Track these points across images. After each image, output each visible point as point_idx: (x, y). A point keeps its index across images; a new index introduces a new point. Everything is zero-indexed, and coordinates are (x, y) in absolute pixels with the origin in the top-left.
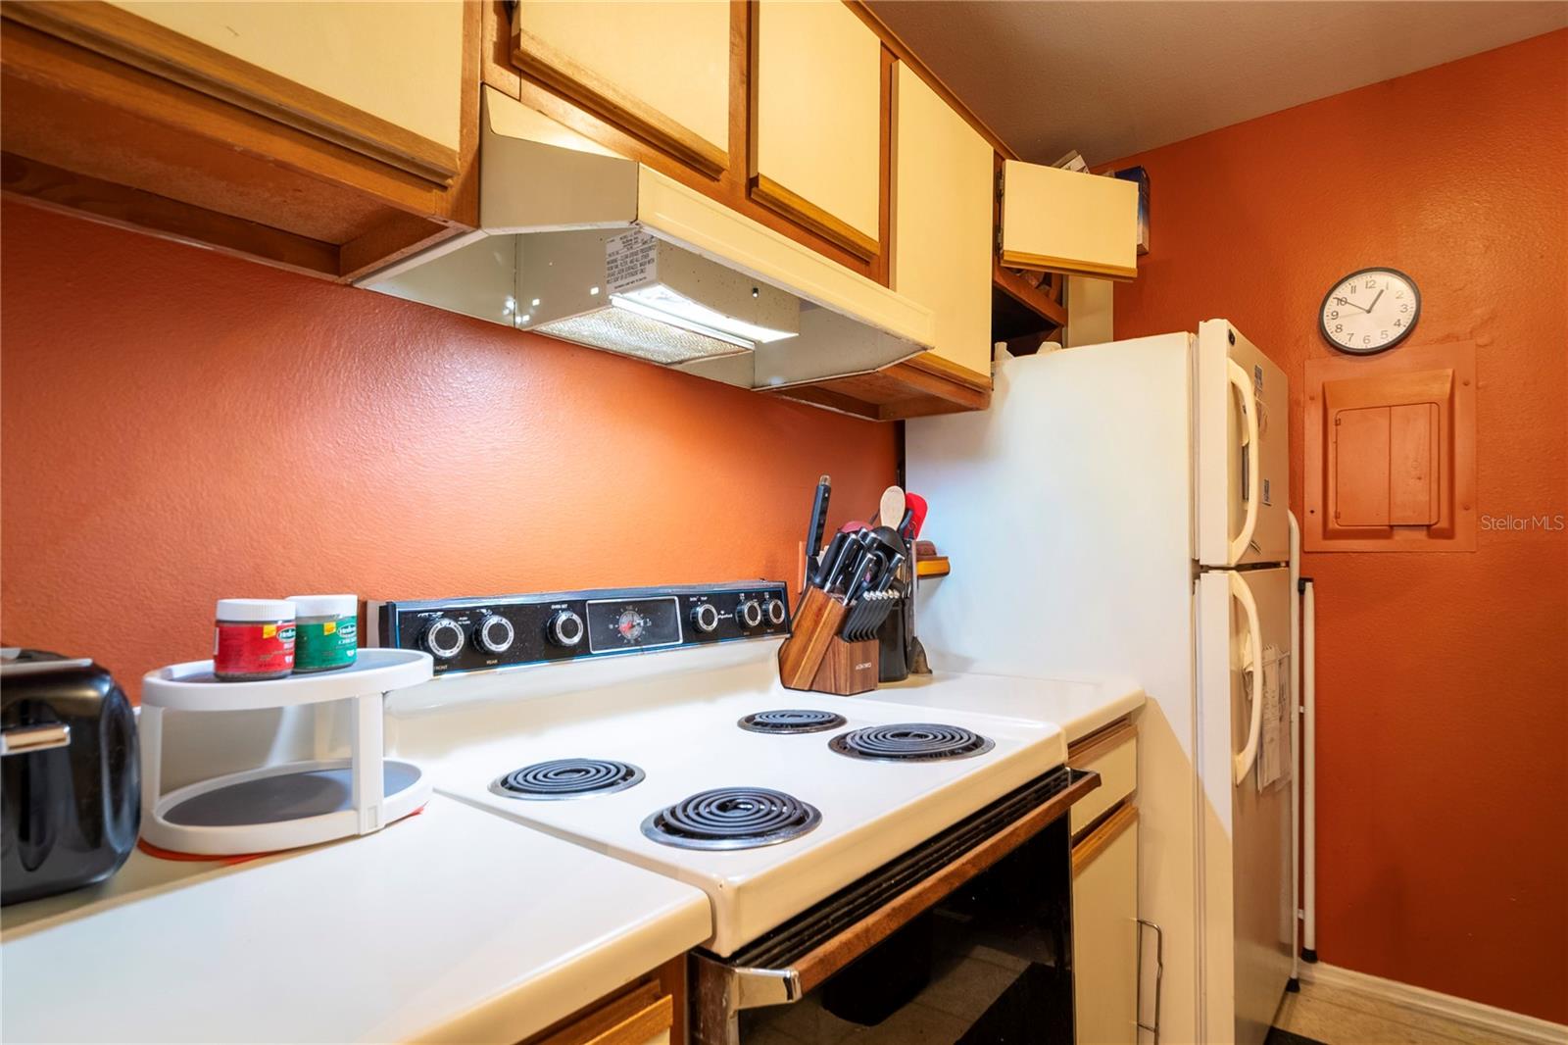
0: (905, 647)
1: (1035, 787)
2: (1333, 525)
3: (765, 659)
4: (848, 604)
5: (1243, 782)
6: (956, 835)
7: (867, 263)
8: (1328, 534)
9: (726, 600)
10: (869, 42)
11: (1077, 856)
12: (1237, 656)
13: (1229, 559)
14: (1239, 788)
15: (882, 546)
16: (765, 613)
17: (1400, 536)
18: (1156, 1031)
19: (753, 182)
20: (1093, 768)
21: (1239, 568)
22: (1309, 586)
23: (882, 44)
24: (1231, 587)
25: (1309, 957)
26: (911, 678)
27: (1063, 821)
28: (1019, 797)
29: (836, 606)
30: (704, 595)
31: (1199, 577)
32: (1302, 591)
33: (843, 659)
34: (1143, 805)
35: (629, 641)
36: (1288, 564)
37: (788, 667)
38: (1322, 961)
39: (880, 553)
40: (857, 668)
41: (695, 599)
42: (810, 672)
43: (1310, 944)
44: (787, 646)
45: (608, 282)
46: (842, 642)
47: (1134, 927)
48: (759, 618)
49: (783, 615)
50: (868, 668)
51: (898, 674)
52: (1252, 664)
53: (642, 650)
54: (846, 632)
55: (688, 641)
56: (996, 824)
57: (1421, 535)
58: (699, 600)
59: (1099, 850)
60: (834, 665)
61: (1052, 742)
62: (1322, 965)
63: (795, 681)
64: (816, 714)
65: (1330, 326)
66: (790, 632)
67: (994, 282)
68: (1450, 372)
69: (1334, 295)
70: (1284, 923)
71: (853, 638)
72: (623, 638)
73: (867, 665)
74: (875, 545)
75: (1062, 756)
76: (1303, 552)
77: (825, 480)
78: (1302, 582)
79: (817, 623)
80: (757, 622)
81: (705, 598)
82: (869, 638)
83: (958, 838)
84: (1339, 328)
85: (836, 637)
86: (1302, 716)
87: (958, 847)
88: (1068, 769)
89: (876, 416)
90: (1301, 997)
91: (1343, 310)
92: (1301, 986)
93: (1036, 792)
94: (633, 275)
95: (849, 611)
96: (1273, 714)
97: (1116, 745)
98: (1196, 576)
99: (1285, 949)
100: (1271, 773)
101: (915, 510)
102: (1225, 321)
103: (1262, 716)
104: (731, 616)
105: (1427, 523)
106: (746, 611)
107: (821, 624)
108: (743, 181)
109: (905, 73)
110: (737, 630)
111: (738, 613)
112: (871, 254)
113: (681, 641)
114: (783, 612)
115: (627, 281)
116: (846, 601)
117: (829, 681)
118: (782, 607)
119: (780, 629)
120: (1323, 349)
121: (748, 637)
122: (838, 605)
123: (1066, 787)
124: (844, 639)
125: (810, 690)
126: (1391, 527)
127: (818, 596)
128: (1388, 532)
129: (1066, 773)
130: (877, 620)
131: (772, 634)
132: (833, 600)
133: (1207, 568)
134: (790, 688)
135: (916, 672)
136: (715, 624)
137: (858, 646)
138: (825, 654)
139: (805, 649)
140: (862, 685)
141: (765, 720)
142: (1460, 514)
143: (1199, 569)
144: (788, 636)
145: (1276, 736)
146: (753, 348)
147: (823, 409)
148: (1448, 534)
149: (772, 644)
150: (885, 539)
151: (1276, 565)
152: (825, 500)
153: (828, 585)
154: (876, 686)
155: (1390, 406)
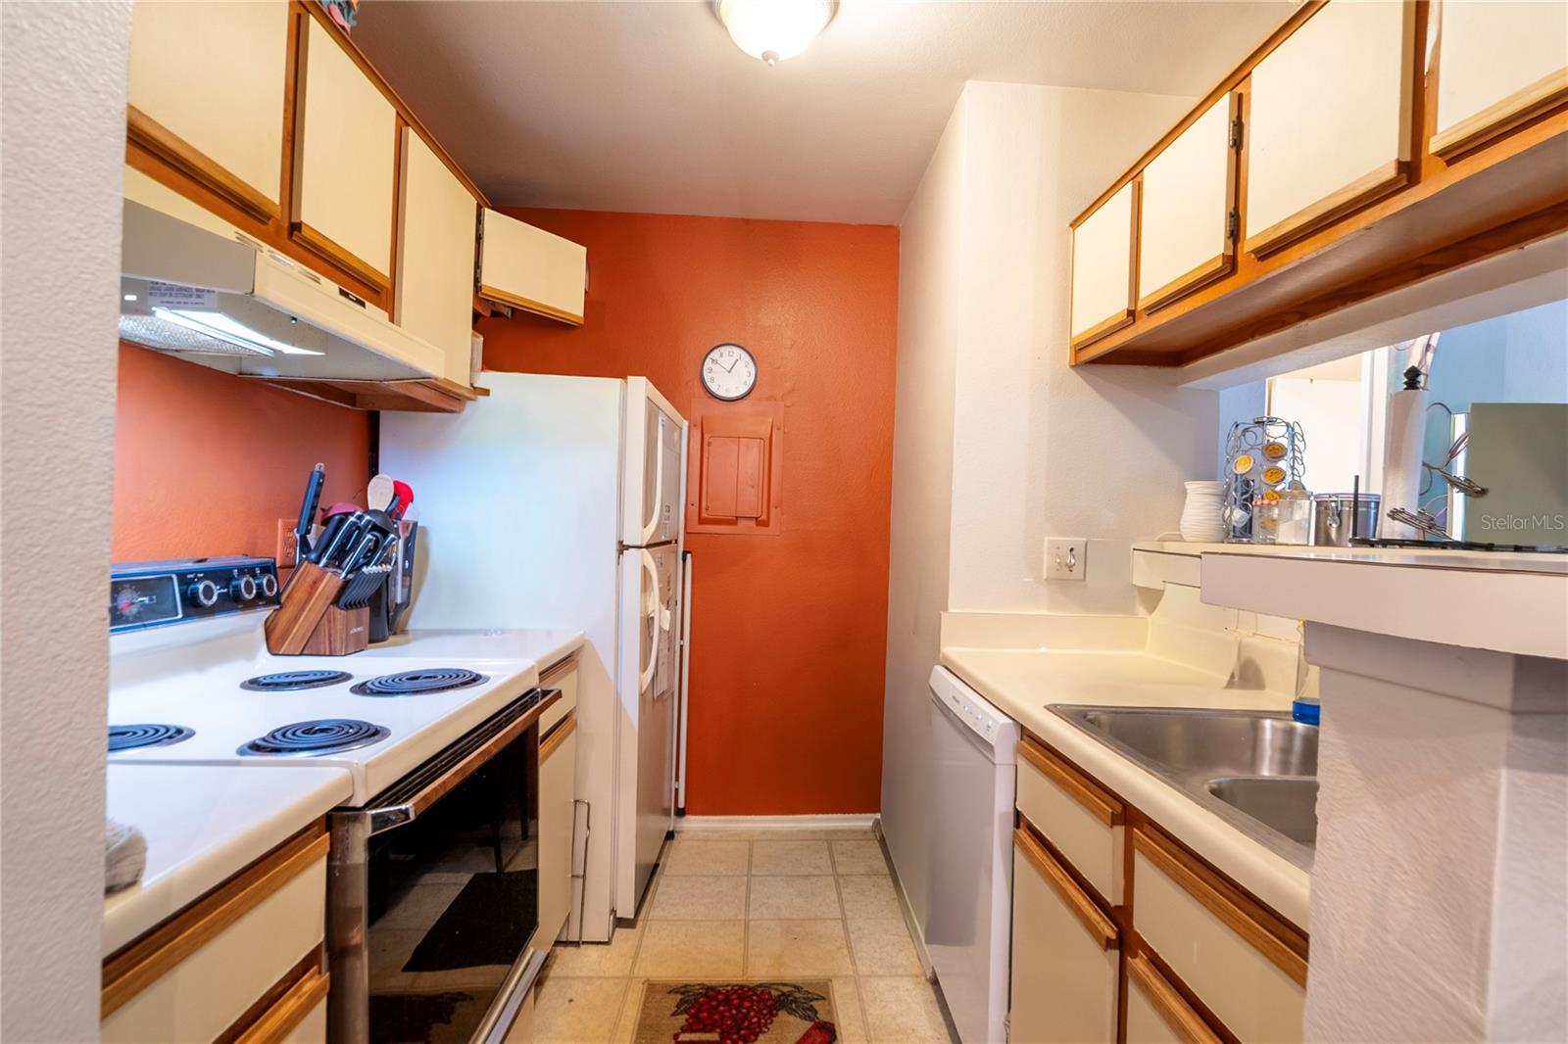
0: (388, 612)
1: (520, 703)
2: (704, 515)
3: (252, 630)
4: (345, 577)
5: (645, 692)
6: (476, 734)
7: (378, 292)
8: (702, 521)
9: (222, 576)
10: (388, 112)
11: (542, 750)
12: (645, 607)
13: (642, 538)
14: (642, 695)
15: (375, 528)
16: (259, 586)
17: (742, 523)
18: (584, 877)
19: (296, 227)
20: (556, 687)
21: (648, 546)
22: (689, 556)
23: (398, 113)
24: (642, 559)
25: (681, 813)
26: (392, 639)
27: (535, 726)
28: (511, 709)
29: (333, 579)
30: (201, 572)
31: (622, 553)
32: (684, 560)
33: (339, 625)
34: (578, 716)
35: (127, 617)
36: (676, 541)
37: (275, 636)
38: (689, 814)
39: (376, 533)
40: (352, 632)
41: (192, 576)
42: (303, 638)
43: (681, 805)
44: (275, 616)
45: (151, 294)
46: (339, 610)
47: (573, 804)
48: (254, 591)
49: (275, 589)
50: (360, 632)
51: (380, 637)
52: (653, 611)
53: (145, 626)
54: (342, 601)
55: (186, 616)
56: (498, 727)
57: (752, 523)
58: (196, 577)
59: (554, 749)
60: (330, 630)
61: (530, 671)
62: (689, 817)
63: (285, 646)
64: (315, 673)
65: (707, 377)
66: (279, 603)
67: (474, 309)
68: (771, 420)
69: (710, 356)
70: (667, 789)
71: (348, 606)
72: (122, 615)
73: (359, 629)
74: (370, 526)
75: (533, 682)
76: (686, 533)
77: (319, 467)
78: (685, 553)
79: (311, 594)
80: (253, 596)
81: (201, 575)
82: (361, 606)
83: (478, 736)
84: (712, 380)
85: (331, 606)
86: (681, 646)
87: (477, 742)
88: (539, 690)
89: (354, 405)
90: (675, 842)
91: (715, 367)
92: (676, 835)
93: (520, 706)
94: (184, 296)
95: (346, 583)
96: (664, 646)
97: (566, 674)
98: (621, 552)
99: (666, 812)
100: (661, 687)
101: (403, 495)
102: (644, 378)
103: (659, 646)
104: (226, 590)
105: (755, 516)
106: (243, 585)
107: (316, 595)
108: (286, 225)
109: (414, 139)
110: (233, 602)
111: (234, 587)
112: (382, 287)
113: (180, 616)
114: (276, 585)
115: (178, 300)
116: (344, 575)
117: (322, 646)
118: (274, 580)
119: (270, 601)
120: (702, 393)
121: (242, 609)
122: (335, 578)
123: (537, 702)
124: (339, 608)
125: (301, 655)
126: (737, 517)
127: (314, 570)
128: (734, 521)
129: (538, 693)
130: (369, 591)
131: (264, 606)
132: (329, 574)
133: (628, 547)
134: (276, 655)
135: (395, 634)
136: (215, 598)
137: (353, 612)
138: (320, 620)
139: (296, 618)
140: (356, 647)
141: (268, 681)
142: (773, 511)
143: (622, 548)
144: (277, 607)
145: (666, 660)
146: (273, 355)
147: (305, 396)
148: (765, 524)
149: (263, 614)
150: (378, 521)
151: (669, 542)
152: (320, 485)
153: (324, 561)
154: (366, 646)
155: (739, 438)
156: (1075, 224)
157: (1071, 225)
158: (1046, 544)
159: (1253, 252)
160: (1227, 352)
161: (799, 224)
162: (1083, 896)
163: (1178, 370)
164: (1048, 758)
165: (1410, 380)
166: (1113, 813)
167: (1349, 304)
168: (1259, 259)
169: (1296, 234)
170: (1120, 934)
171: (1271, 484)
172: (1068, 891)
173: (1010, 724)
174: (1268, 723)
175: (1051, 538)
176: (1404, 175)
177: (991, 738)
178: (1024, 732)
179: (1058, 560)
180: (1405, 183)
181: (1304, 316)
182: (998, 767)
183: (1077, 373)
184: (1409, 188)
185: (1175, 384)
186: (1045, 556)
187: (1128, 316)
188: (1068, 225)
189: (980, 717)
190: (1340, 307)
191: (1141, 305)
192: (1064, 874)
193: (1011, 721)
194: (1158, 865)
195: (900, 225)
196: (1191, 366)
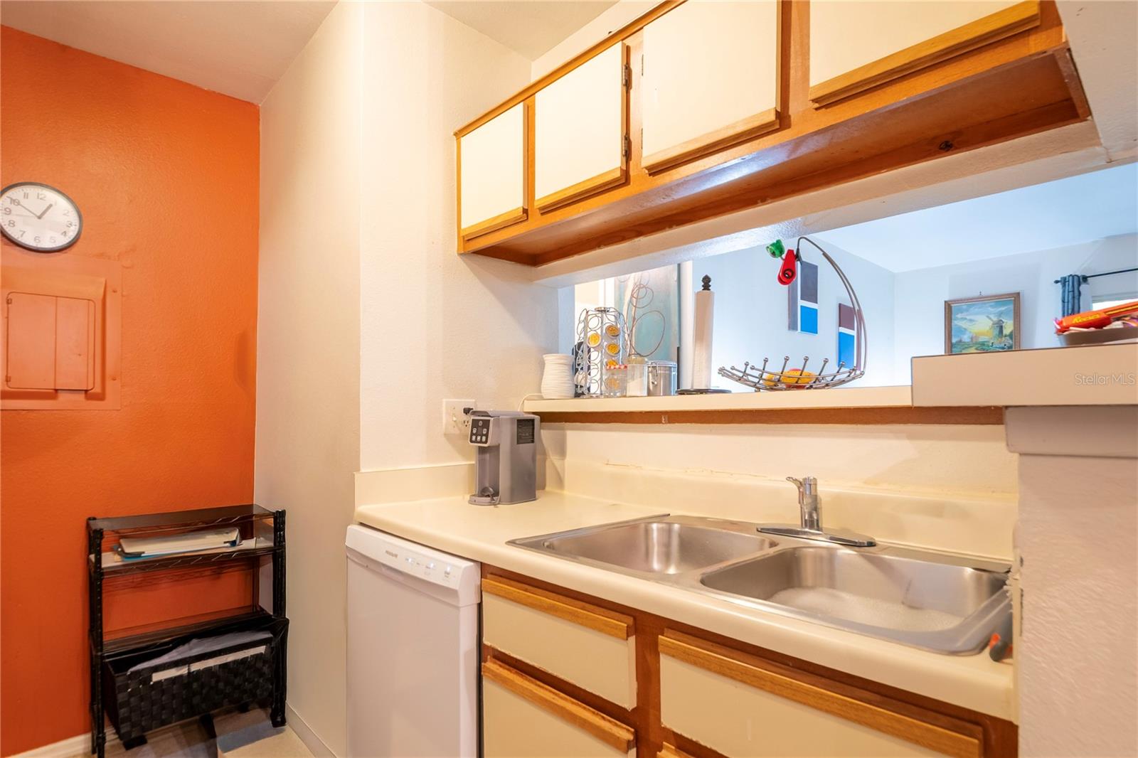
2: (6, 388)
17: (63, 397)
57: (81, 397)
68: (103, 280)
69: (7, 194)
84: (11, 223)
91: (15, 209)
105: (84, 388)
126: (56, 390)
128: (52, 394)
142: (109, 383)
148: (101, 397)
155: (57, 297)
156: (460, 134)
157: (456, 134)
158: (444, 405)
159: (646, 168)
160: (576, 258)
161: (138, 70)
162: (584, 708)
163: (533, 269)
164: (526, 590)
165: (705, 284)
166: (627, 627)
167: (674, 227)
168: (650, 175)
169: (683, 158)
170: (636, 734)
171: (611, 354)
172: (568, 708)
173: (471, 566)
174: (655, 526)
175: (448, 400)
176: (778, 121)
177: (452, 584)
178: (485, 569)
179: (455, 419)
180: (778, 127)
181: (640, 234)
182: (461, 609)
183: (463, 260)
184: (779, 131)
185: (531, 280)
186: (444, 415)
187: (523, 213)
188: (452, 134)
189: (432, 565)
190: (667, 229)
191: (537, 204)
192: (554, 693)
193: (472, 564)
194: (695, 663)
195: (260, 105)
196: (544, 266)
